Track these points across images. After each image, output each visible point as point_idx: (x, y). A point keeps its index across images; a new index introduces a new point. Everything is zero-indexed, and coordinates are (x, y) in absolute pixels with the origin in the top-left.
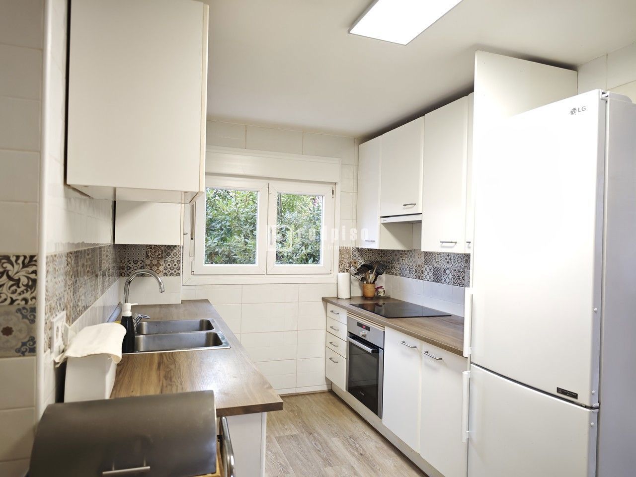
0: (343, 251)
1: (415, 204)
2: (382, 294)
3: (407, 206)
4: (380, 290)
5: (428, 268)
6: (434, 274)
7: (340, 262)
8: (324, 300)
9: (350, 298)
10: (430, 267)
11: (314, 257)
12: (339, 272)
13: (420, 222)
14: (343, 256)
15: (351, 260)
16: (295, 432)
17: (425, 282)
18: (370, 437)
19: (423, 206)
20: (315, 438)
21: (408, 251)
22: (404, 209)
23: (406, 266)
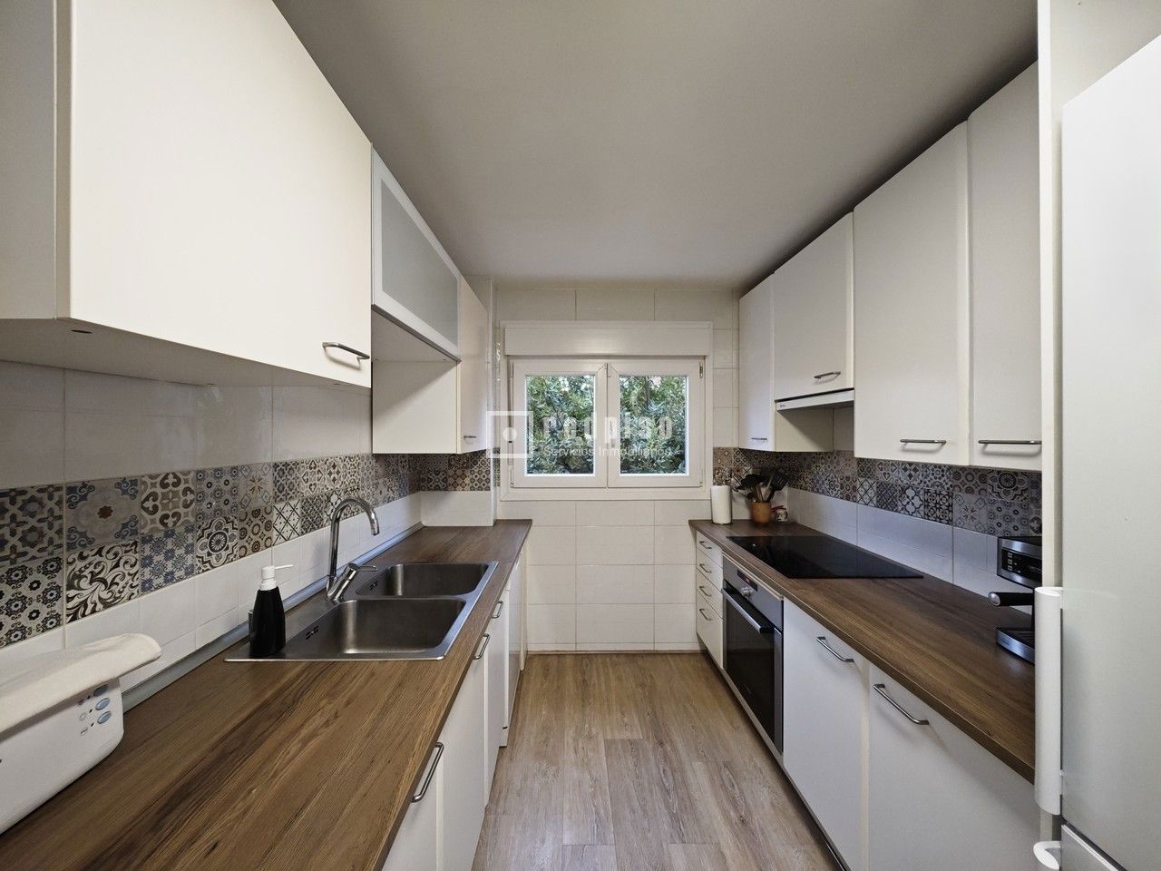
0: (718, 453)
1: (839, 373)
2: (782, 519)
3: (823, 379)
4: (781, 511)
5: (866, 483)
6: (879, 494)
7: (715, 469)
8: (692, 523)
9: (731, 524)
10: (871, 481)
11: (677, 462)
12: (714, 484)
13: (850, 405)
14: (719, 461)
15: (732, 467)
16: (637, 735)
17: (861, 507)
18: (761, 772)
19: (855, 376)
20: (666, 757)
21: (826, 453)
22: (816, 383)
23: (823, 478)
